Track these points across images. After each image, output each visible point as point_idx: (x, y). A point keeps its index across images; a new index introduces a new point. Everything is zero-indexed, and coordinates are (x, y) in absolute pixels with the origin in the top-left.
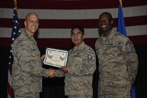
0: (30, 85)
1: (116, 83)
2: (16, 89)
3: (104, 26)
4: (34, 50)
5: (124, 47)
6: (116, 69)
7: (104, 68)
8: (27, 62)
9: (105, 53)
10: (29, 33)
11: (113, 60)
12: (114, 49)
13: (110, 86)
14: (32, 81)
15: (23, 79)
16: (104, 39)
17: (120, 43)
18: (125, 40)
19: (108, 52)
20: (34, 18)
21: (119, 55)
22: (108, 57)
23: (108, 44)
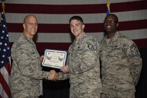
0: (30, 89)
1: (119, 86)
2: (15, 93)
5: (129, 50)
6: (119, 71)
7: (107, 71)
9: (108, 55)
11: (117, 62)
12: (118, 51)
13: (112, 89)
14: (32, 85)
16: (108, 40)
17: (125, 45)
18: (131, 43)
19: (112, 54)
21: (123, 58)
22: (111, 59)
23: (112, 47)
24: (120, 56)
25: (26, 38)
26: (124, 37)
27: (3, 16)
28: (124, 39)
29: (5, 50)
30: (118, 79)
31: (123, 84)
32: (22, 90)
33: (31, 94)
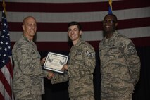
3: (107, 27)
4: (34, 53)
5: (126, 49)
6: (116, 70)
9: (106, 54)
10: (28, 37)
11: (114, 62)
13: (108, 87)
15: (23, 82)
16: (107, 40)
18: (128, 42)
19: (109, 53)
20: (31, 22)
23: (110, 46)
24: (117, 55)
25: (26, 39)
27: (4, 15)
28: (122, 38)
29: (6, 49)
31: (119, 82)
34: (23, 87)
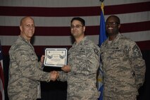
2: (14, 95)
6: (120, 74)
7: (108, 73)
8: (27, 67)
9: (110, 57)
12: (119, 53)
13: (113, 91)
14: (30, 87)
15: (21, 85)
17: (126, 47)
18: (132, 44)
19: (113, 56)
21: (124, 60)
22: (112, 61)
23: (113, 48)
24: (121, 58)
25: (24, 40)
26: (126, 38)
28: (126, 41)
30: (119, 81)
32: (20, 92)
33: (29, 96)
34: (20, 90)
